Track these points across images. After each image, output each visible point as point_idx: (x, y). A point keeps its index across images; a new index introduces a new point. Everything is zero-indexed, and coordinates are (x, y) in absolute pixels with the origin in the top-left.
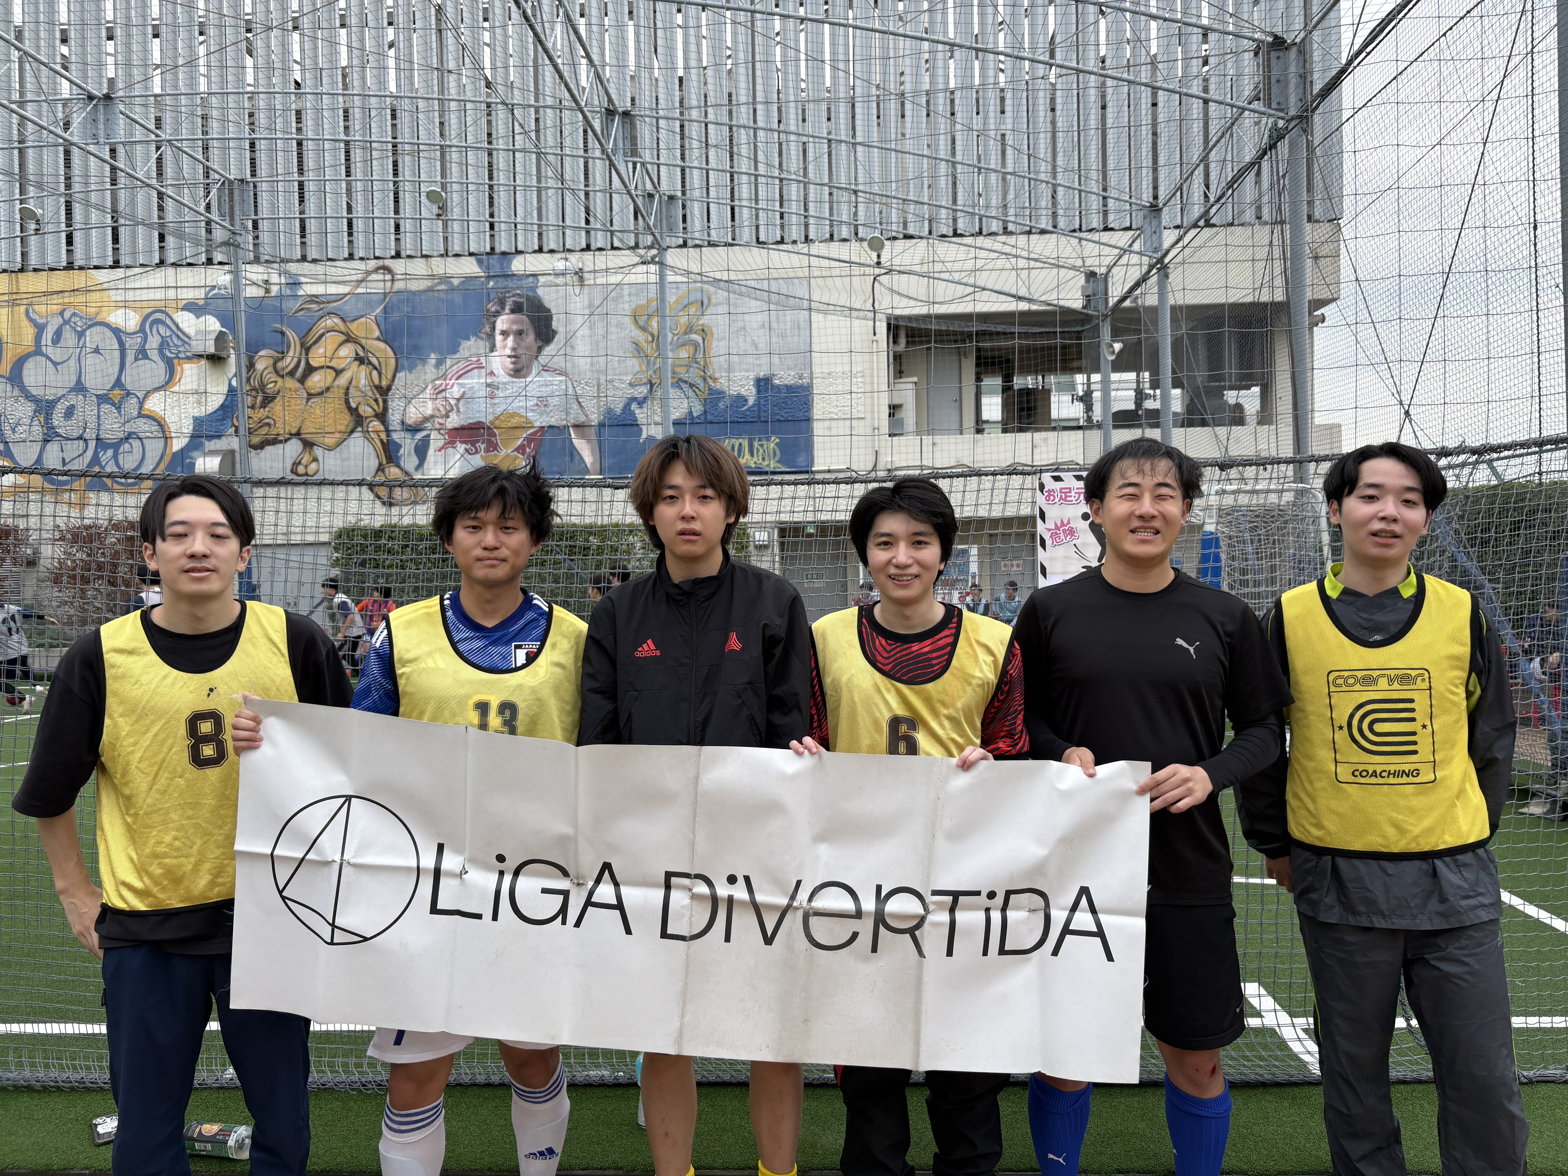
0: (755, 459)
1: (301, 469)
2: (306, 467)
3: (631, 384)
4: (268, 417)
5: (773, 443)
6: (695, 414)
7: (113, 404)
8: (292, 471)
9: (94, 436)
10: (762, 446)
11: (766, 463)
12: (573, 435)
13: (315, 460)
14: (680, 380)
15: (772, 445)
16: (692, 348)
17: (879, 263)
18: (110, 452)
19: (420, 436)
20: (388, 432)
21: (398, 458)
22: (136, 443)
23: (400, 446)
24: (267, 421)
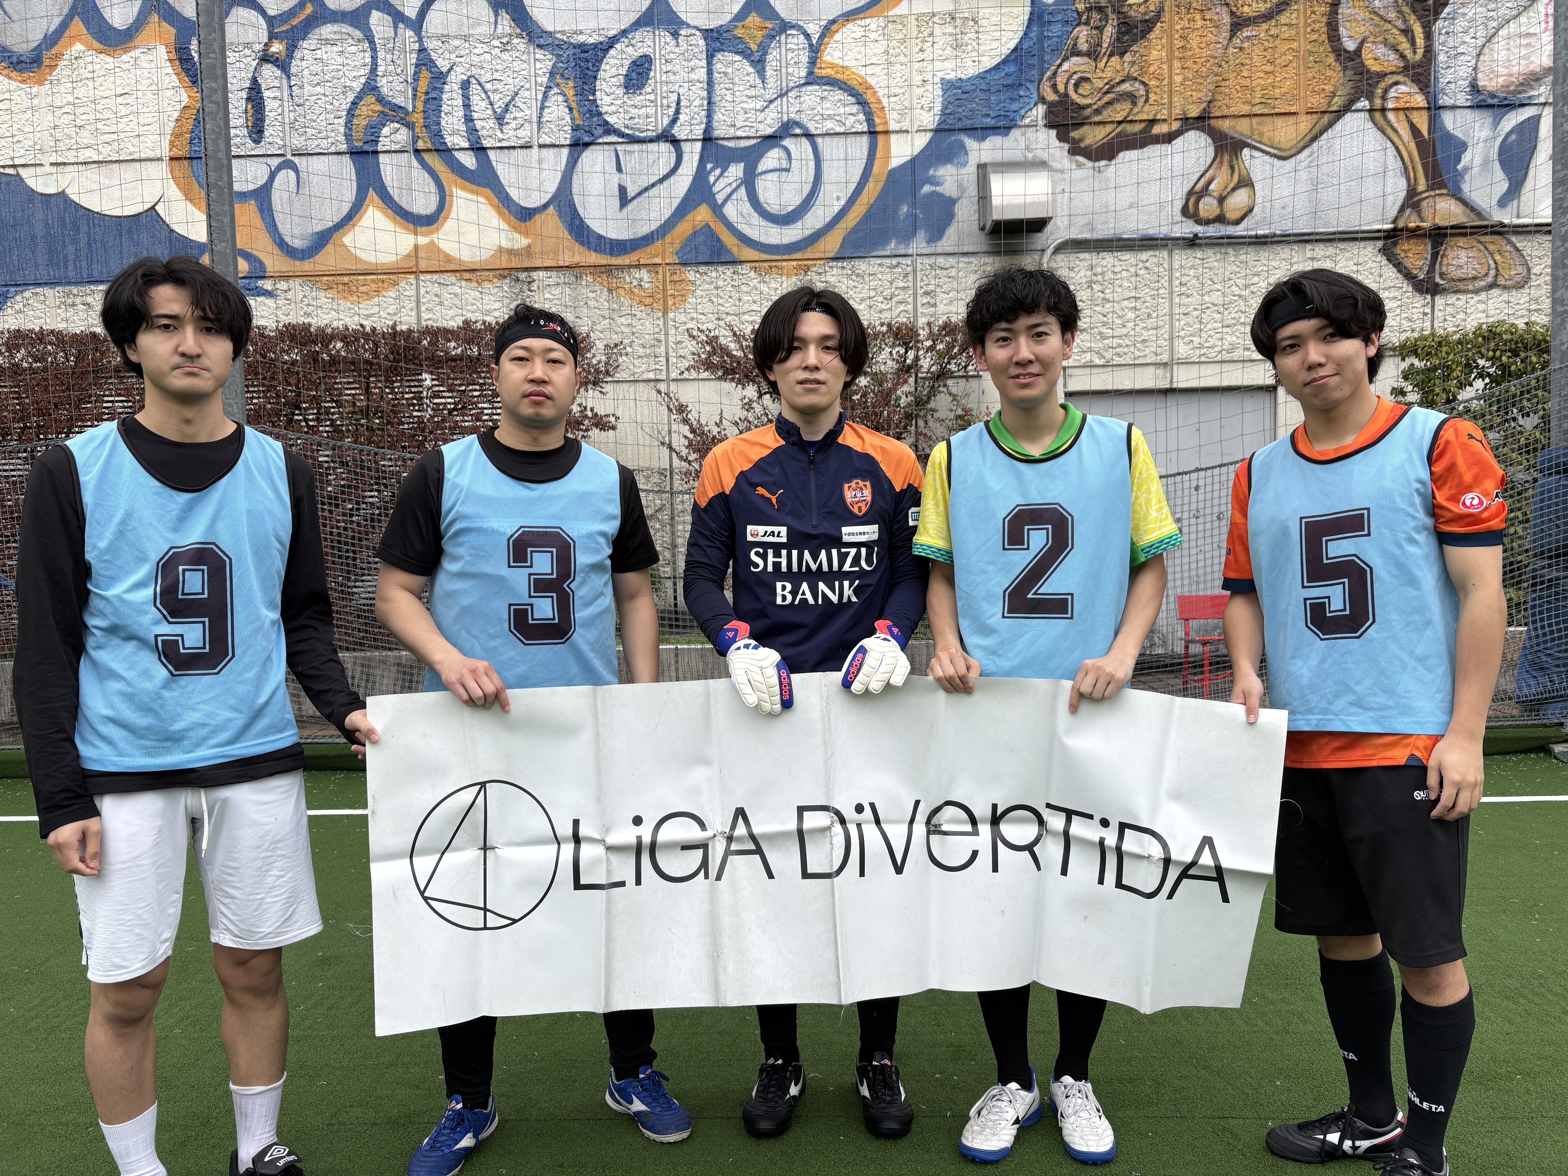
1: (1208, 207)
2: (1221, 200)
4: (1128, 78)
7: (746, 54)
8: (1185, 211)
9: (699, 132)
13: (1246, 182)
18: (736, 171)
19: (1512, 120)
20: (1434, 109)
21: (1459, 176)
22: (800, 148)
23: (1463, 146)
24: (1126, 87)
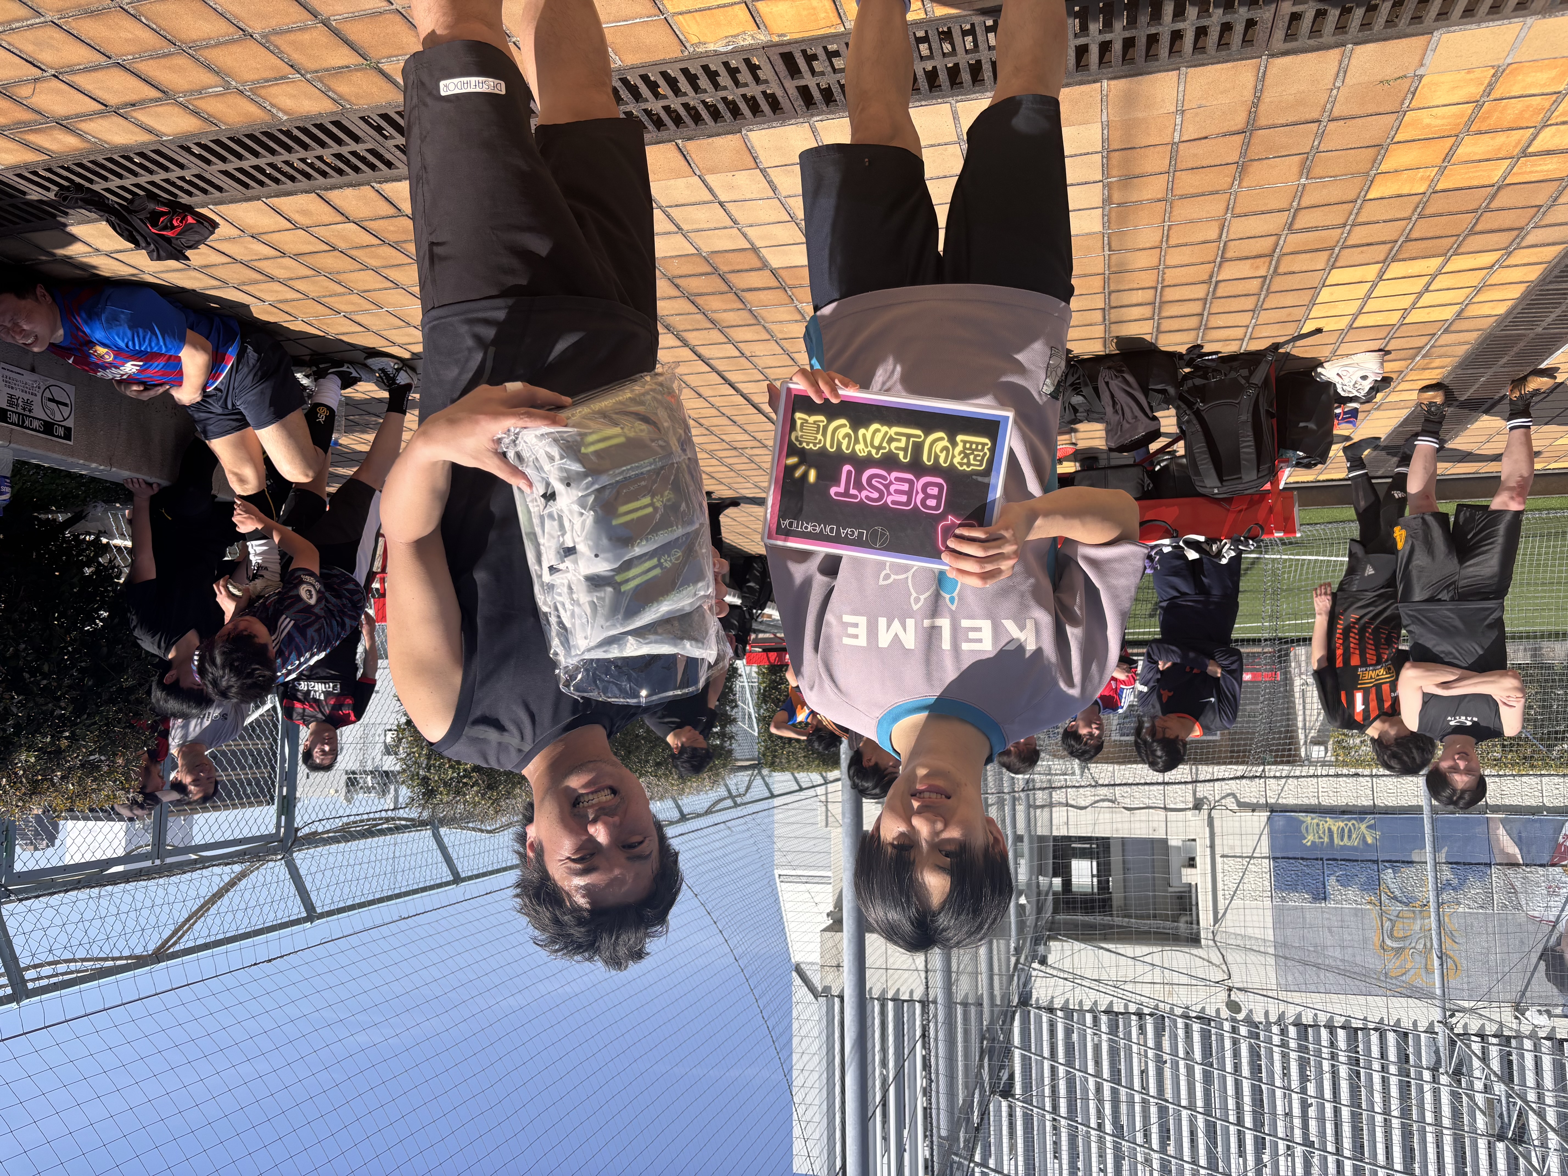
0: (1326, 826)
3: (1459, 904)
5: (1310, 839)
6: (1390, 871)
10: (1320, 838)
11: (1315, 821)
12: (1519, 857)
14: (1407, 905)
15: (1310, 837)
16: (1395, 934)
17: (1230, 990)
